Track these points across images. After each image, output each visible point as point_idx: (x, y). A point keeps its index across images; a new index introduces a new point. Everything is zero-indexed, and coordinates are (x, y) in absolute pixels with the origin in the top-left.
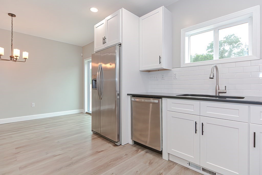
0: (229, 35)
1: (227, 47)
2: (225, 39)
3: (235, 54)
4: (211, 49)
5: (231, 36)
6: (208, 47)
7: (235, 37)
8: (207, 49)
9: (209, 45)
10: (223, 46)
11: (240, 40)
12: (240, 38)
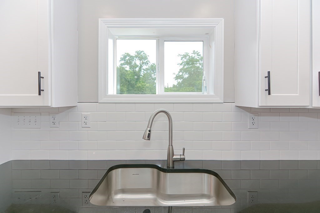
0: (140, 51)
1: (138, 62)
2: (136, 54)
3: (144, 70)
4: (124, 61)
5: (141, 52)
6: (121, 58)
7: (144, 53)
8: (120, 61)
9: (122, 57)
10: (134, 60)
11: (147, 57)
12: (148, 56)
